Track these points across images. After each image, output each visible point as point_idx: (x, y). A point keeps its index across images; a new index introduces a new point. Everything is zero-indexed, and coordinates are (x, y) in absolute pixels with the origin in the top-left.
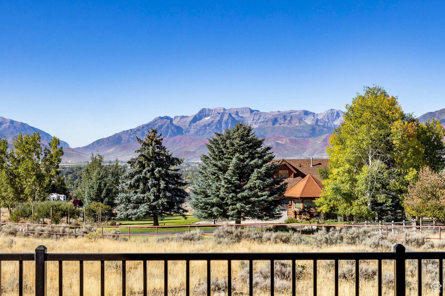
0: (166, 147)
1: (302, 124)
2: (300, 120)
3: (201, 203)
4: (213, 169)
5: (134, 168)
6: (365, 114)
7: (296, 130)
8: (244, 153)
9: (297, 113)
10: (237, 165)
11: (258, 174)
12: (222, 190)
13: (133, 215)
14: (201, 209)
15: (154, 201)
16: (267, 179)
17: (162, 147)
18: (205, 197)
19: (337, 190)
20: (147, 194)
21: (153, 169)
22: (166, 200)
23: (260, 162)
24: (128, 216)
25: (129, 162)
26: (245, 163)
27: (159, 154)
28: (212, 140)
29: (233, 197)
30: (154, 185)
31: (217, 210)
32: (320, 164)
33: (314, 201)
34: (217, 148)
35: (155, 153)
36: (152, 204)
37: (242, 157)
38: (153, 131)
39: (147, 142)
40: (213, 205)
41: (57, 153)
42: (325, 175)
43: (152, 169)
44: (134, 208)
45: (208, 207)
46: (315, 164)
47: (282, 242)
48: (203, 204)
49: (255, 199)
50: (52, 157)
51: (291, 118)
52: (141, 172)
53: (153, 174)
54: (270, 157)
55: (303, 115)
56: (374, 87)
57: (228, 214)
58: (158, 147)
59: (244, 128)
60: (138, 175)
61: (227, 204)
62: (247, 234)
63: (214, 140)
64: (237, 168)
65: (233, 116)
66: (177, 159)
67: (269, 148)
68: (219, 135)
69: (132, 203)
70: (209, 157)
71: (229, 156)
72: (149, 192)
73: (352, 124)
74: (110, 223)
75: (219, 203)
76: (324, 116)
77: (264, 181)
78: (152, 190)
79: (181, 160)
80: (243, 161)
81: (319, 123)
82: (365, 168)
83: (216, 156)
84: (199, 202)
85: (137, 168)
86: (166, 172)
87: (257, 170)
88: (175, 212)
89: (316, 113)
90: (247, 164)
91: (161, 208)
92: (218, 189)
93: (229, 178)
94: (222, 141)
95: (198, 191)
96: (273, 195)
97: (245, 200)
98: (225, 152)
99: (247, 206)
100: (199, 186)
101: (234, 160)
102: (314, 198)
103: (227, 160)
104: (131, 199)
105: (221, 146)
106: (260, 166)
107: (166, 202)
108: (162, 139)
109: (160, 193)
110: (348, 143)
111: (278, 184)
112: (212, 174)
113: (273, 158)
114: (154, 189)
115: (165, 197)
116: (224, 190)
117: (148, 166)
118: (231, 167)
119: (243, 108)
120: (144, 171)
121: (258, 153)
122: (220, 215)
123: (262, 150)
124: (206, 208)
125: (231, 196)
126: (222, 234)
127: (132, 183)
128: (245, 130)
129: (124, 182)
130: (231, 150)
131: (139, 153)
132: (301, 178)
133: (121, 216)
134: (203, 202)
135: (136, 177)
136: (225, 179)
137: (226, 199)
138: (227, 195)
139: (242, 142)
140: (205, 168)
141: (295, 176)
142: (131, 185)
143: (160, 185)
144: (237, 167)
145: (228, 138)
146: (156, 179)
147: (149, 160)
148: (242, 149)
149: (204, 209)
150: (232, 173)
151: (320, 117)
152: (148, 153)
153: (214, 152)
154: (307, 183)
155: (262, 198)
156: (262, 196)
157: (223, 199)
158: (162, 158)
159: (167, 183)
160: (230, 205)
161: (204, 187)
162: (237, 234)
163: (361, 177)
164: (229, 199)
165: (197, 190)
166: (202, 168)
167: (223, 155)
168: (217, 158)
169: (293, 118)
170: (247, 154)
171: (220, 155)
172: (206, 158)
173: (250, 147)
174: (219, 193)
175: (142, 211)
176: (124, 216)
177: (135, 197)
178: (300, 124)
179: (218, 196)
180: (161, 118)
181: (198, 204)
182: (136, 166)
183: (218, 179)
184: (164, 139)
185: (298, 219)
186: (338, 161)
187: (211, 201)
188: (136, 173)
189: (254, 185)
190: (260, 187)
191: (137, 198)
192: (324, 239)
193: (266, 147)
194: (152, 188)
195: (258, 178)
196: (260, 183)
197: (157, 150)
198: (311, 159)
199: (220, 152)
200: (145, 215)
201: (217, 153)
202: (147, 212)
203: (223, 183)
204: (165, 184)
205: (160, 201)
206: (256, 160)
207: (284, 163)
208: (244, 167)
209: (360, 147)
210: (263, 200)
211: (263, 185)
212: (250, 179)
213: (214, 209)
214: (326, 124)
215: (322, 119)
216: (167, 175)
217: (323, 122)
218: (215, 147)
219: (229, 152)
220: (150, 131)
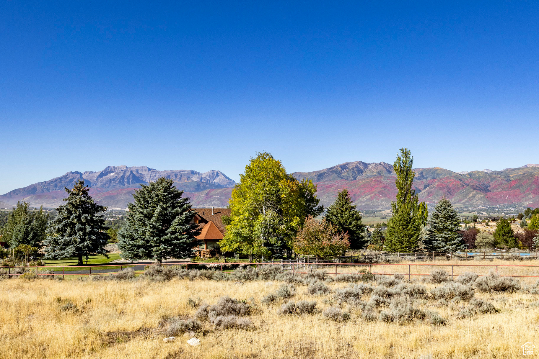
0: (91, 197)
1: (189, 181)
2: (188, 178)
3: (128, 245)
4: (140, 216)
5: (62, 214)
6: (261, 173)
8: (167, 203)
9: (186, 172)
10: (160, 213)
11: (179, 220)
12: (148, 234)
13: (60, 255)
14: (128, 250)
15: (80, 243)
16: (186, 225)
17: (88, 196)
18: (131, 240)
19: (238, 234)
20: (74, 237)
22: (91, 242)
23: (180, 210)
24: (55, 256)
25: (58, 209)
26: (167, 211)
27: (85, 202)
28: (139, 191)
29: (157, 240)
30: (80, 229)
31: (143, 251)
32: (219, 213)
33: (218, 243)
34: (143, 198)
35: (82, 201)
36: (78, 246)
37: (165, 206)
38: (81, 183)
39: (75, 192)
40: (139, 247)
42: (228, 221)
43: (79, 215)
44: (61, 249)
45: (134, 249)
46: (215, 213)
47: (206, 279)
48: (130, 246)
49: (176, 242)
51: (181, 176)
52: (68, 218)
53: (79, 220)
54: (188, 206)
55: (190, 174)
57: (152, 254)
58: (84, 197)
59: (167, 181)
60: (66, 221)
61: (151, 246)
62: (175, 272)
63: (141, 191)
65: (134, 173)
66: (102, 207)
67: (187, 199)
68: (145, 187)
69: (59, 245)
70: (136, 205)
71: (153, 205)
72: (76, 235)
73: (251, 181)
74: (36, 262)
75: (144, 245)
76: (207, 175)
77: (184, 226)
78: (78, 233)
79: (105, 208)
80: (165, 209)
81: (203, 181)
82: (261, 217)
83: (142, 204)
84: (127, 244)
86: (91, 218)
87: (178, 217)
88: (99, 253)
89: (201, 172)
90: (170, 212)
91: (86, 249)
92: (144, 233)
93: (154, 224)
94: (148, 192)
95: (126, 235)
96: (191, 238)
97: (168, 242)
98: (150, 202)
99: (169, 248)
100: (127, 230)
101: (159, 209)
102: (218, 240)
103: (152, 208)
104: (59, 242)
105: (147, 197)
106: (181, 214)
107: (91, 244)
108: (88, 190)
109: (85, 236)
110: (247, 196)
111: (194, 229)
112: (138, 220)
113: (190, 207)
114: (80, 233)
115: (90, 239)
116: (149, 234)
117: (75, 213)
118: (156, 214)
119: (142, 167)
120: (72, 217)
121: (178, 203)
122: (145, 255)
123: (182, 200)
124: (133, 250)
125: (155, 239)
126: (152, 272)
127: (60, 228)
129: (52, 227)
130: (156, 200)
131: (68, 202)
132: (204, 224)
133: (49, 256)
134: (130, 244)
135: (64, 222)
136: (150, 224)
137: (151, 242)
138: (152, 238)
139: (165, 194)
140: (132, 215)
141: (200, 222)
142: (59, 229)
143: (85, 229)
144: (161, 215)
145: (153, 189)
146: (82, 224)
147: (76, 208)
148: (165, 199)
149: (131, 251)
150: (156, 220)
151: (203, 176)
152: (76, 201)
153: (140, 201)
154: (209, 228)
155: (182, 241)
156: (181, 239)
157: (148, 241)
158: (88, 206)
159: (92, 227)
160: (154, 247)
161: (131, 231)
162: (166, 273)
163: (258, 224)
164: (153, 242)
165: (124, 234)
166: (129, 215)
168: (143, 206)
169: (183, 176)
170: (169, 204)
171: (145, 204)
172: (133, 206)
173: (172, 198)
174: (144, 237)
175: (69, 252)
176: (52, 256)
177: (63, 240)
179: (143, 239)
180: (73, 173)
181: (126, 246)
182: (64, 213)
183: (144, 224)
185: (202, 257)
186: (238, 210)
187: (137, 243)
188: (64, 218)
189: (175, 230)
190: (180, 231)
191: (64, 241)
192: (243, 276)
193: (185, 198)
194: (78, 231)
195: (179, 224)
196: (181, 228)
197: (84, 199)
198: (213, 208)
199: (145, 201)
200: (71, 256)
201: (142, 202)
202: (74, 253)
203: (148, 228)
204: (90, 228)
205: (86, 244)
206: (177, 209)
208: (166, 214)
209: (257, 200)
210: (182, 242)
211: (183, 230)
212: (172, 224)
213: (140, 251)
214: (208, 181)
215: (205, 177)
216: (92, 220)
217: (206, 180)
218: (142, 197)
219: (154, 202)
220: (78, 183)
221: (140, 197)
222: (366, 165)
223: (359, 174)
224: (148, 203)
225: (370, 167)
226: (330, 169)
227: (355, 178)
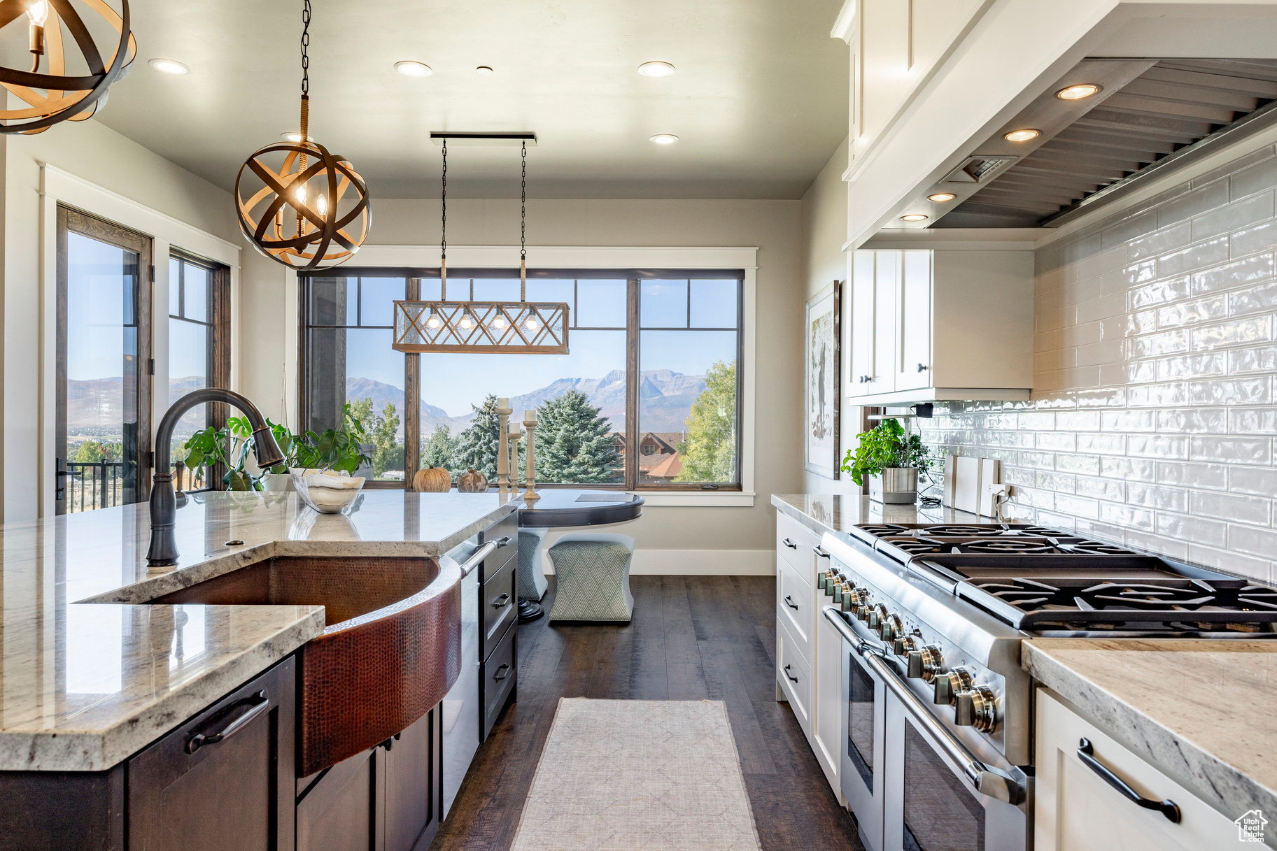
4: (539, 442)
5: (468, 440)
8: (574, 424)
10: (565, 437)
11: (588, 448)
12: (547, 465)
15: (489, 478)
16: (599, 454)
21: (490, 441)
23: (591, 434)
25: (464, 434)
26: (574, 435)
29: (559, 473)
37: (571, 428)
38: (492, 398)
39: (484, 411)
41: (392, 421)
43: (488, 441)
50: (385, 426)
52: (474, 445)
53: (489, 448)
54: (605, 429)
58: (496, 417)
59: (576, 395)
60: (473, 449)
63: (543, 408)
64: (565, 441)
67: (605, 419)
68: (549, 403)
71: (556, 427)
77: (594, 456)
80: (572, 432)
83: (544, 426)
85: (472, 439)
87: (587, 444)
90: (577, 437)
93: (556, 452)
94: (550, 410)
96: (606, 472)
98: (553, 423)
101: (562, 432)
103: (555, 431)
105: (550, 416)
106: (591, 439)
112: (538, 447)
113: (608, 430)
117: (485, 438)
118: (559, 439)
120: (480, 443)
121: (590, 424)
123: (597, 420)
125: (556, 472)
127: (465, 458)
128: (576, 398)
129: (456, 457)
130: (560, 421)
131: (475, 423)
132: (669, 454)
135: (469, 451)
136: (551, 452)
139: (573, 412)
141: (663, 452)
142: (464, 460)
145: (557, 406)
146: (493, 453)
147: (486, 431)
148: (572, 419)
150: (558, 447)
152: (484, 423)
154: (674, 460)
155: (591, 475)
156: (592, 472)
167: (550, 425)
168: (545, 429)
170: (577, 425)
173: (582, 417)
179: (542, 472)
183: (543, 453)
186: (696, 434)
188: (471, 446)
189: (582, 460)
190: (590, 462)
193: (602, 417)
195: (588, 453)
196: (590, 458)
197: (495, 420)
203: (548, 457)
206: (586, 432)
207: (650, 437)
208: (572, 440)
211: (593, 461)
212: (579, 453)
218: (544, 416)
219: (557, 423)
220: (489, 397)
221: (542, 416)
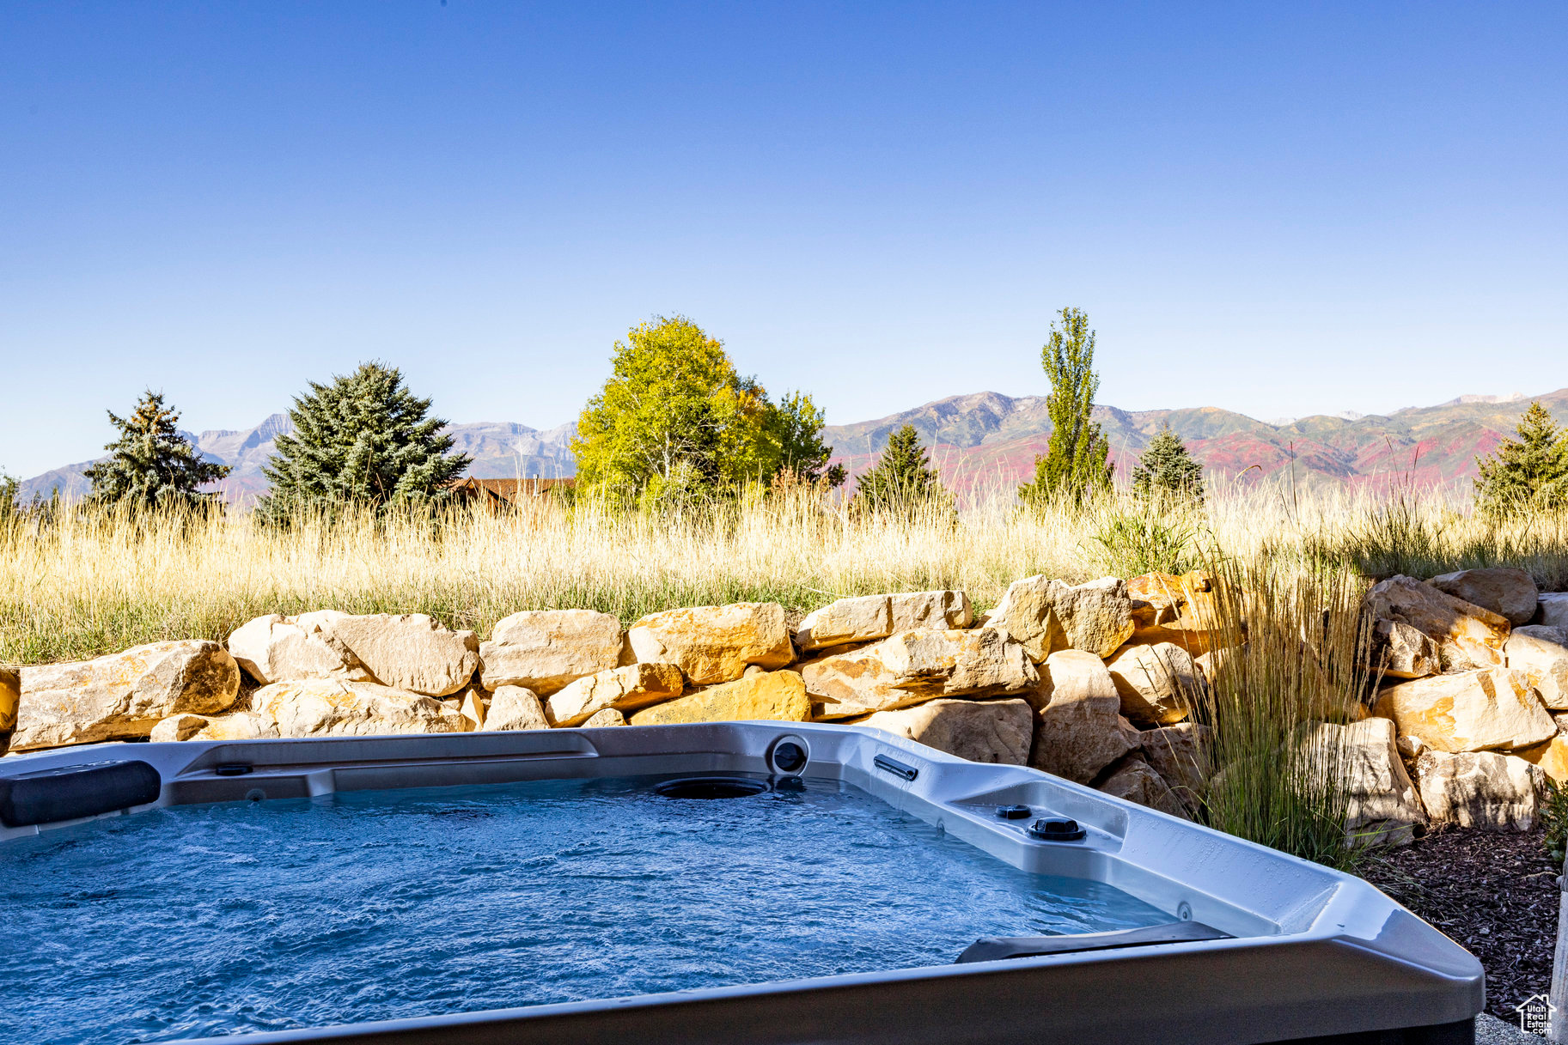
0: (185, 437)
1: (507, 455)
2: (503, 444)
4: (308, 466)
5: (103, 487)
6: (656, 362)
7: (493, 467)
8: (382, 432)
9: (496, 429)
10: (365, 457)
11: (416, 476)
17: (174, 436)
21: (152, 488)
23: (419, 450)
25: (90, 473)
26: (385, 454)
27: (166, 454)
28: (304, 401)
34: (318, 419)
35: (159, 450)
37: (377, 438)
38: (152, 399)
39: (136, 425)
43: (149, 487)
46: (544, 490)
51: (483, 439)
53: (152, 500)
54: (444, 442)
55: (509, 434)
56: (675, 317)
58: (164, 437)
59: (381, 373)
63: (310, 401)
64: (366, 465)
66: (215, 467)
68: (321, 389)
70: (297, 440)
71: (345, 438)
76: (557, 437)
79: (226, 468)
80: (380, 448)
81: (546, 453)
83: (315, 436)
85: (111, 484)
86: (186, 497)
87: (413, 468)
89: (539, 430)
90: (391, 457)
93: (347, 485)
94: (330, 402)
98: (335, 428)
101: (359, 445)
103: (342, 447)
105: (327, 415)
106: (421, 460)
108: (175, 419)
110: (619, 425)
112: (304, 478)
117: (141, 482)
118: (351, 461)
120: (130, 491)
121: (414, 432)
123: (426, 426)
128: (384, 379)
130: (352, 424)
131: (118, 451)
136: (337, 486)
139: (378, 405)
140: (287, 466)
144: (363, 461)
145: (344, 395)
147: (143, 469)
148: (377, 421)
150: (353, 476)
151: (547, 440)
152: (141, 451)
153: (308, 429)
158: (176, 464)
166: (280, 466)
167: (331, 435)
168: (317, 442)
169: (487, 440)
170: (388, 433)
171: (324, 436)
172: (289, 443)
178: (503, 453)
182: (108, 482)
184: (180, 417)
186: (596, 466)
193: (435, 420)
195: (417, 487)
197: (163, 444)
199: (323, 429)
206: (410, 447)
207: (472, 485)
208: (382, 462)
212: (397, 489)
214: (562, 454)
215: (552, 444)
217: (555, 450)
218: (313, 417)
219: (347, 428)
220: (146, 398)
221: (307, 415)
222: (1007, 403)
223: (988, 427)
224: (333, 433)
225: (1021, 408)
226: (907, 414)
227: (978, 440)
